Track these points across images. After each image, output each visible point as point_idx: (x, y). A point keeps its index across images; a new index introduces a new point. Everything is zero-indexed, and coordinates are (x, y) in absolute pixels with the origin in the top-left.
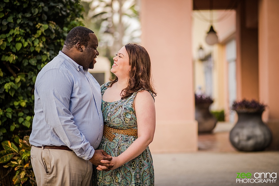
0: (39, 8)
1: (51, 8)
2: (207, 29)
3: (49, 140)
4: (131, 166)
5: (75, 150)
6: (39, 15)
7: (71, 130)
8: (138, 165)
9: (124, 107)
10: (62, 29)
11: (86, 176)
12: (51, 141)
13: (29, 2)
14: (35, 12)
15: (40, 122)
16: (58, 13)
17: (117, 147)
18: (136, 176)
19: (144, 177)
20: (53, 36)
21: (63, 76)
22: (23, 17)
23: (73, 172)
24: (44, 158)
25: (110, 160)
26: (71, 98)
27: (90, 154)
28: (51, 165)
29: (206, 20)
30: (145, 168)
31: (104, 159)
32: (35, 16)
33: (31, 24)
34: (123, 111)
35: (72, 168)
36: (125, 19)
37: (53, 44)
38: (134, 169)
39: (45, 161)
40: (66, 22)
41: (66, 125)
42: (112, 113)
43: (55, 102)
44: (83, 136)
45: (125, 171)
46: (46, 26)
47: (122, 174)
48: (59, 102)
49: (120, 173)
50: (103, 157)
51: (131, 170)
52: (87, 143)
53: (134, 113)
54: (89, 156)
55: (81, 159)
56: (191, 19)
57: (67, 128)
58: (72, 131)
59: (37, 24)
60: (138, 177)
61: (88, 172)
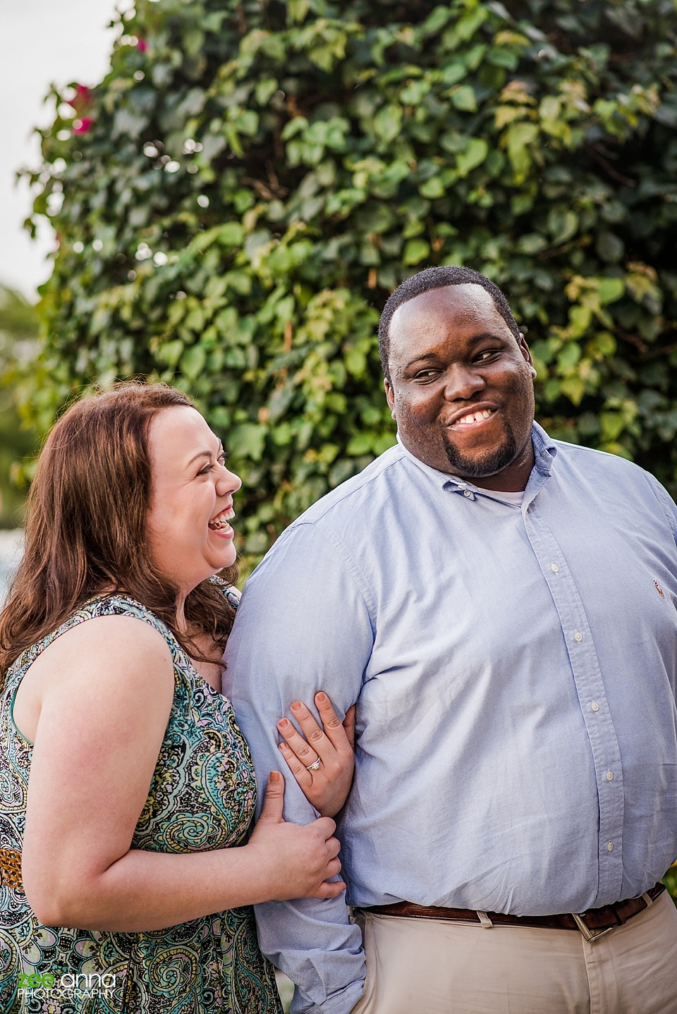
0: (581, 212)
1: (646, 206)
6: (586, 240)
13: (540, 187)
14: (561, 228)
22: (510, 256)
32: (564, 244)
33: (545, 282)
46: (612, 288)
59: (567, 281)
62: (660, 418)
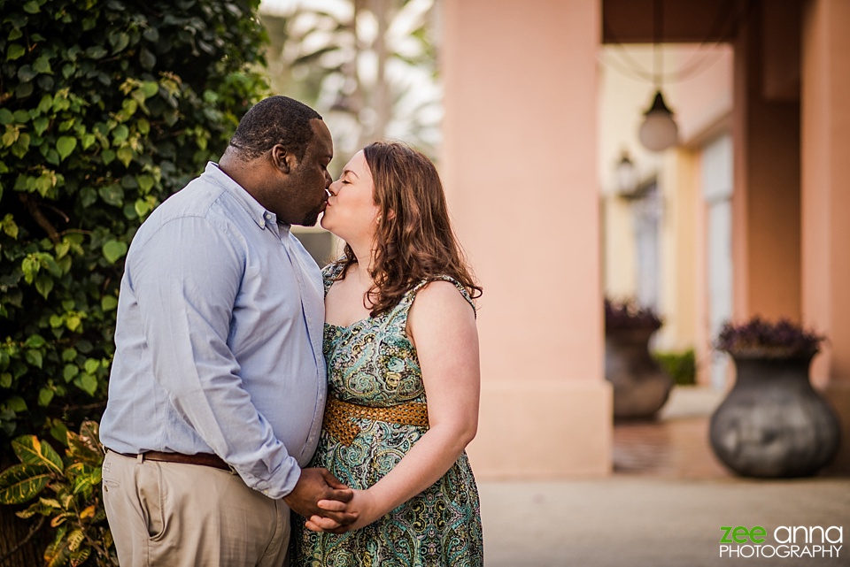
0: (131, 33)
1: (168, 32)
2: (645, 101)
3: (160, 432)
4: (409, 517)
5: (242, 465)
6: (131, 53)
7: (231, 406)
8: (431, 515)
9: (378, 339)
10: (200, 95)
11: (271, 547)
12: (167, 439)
13: (102, 14)
14: (118, 43)
15: (136, 378)
16: (188, 48)
17: (368, 461)
18: (428, 548)
19: (451, 551)
20: (174, 118)
21: (216, 239)
22: (82, 60)
23: (231, 534)
24: (142, 490)
25: (348, 499)
26: (236, 308)
27: (287, 480)
28: (163, 512)
29: (644, 75)
30: (455, 524)
31: (329, 498)
32: (116, 55)
33: (106, 80)
34: (377, 352)
35: (228, 522)
36: (396, 71)
37: (173, 140)
38: (418, 527)
39: (145, 500)
40: (212, 75)
41: (216, 390)
42: (347, 360)
43: (186, 319)
44: (268, 426)
45: (391, 535)
46: (151, 87)
47: (383, 542)
48: (198, 319)
49: (378, 541)
50: (324, 490)
51: (412, 532)
52: (279, 446)
53: (414, 354)
54: (284, 486)
55: (257, 495)
56: (598, 70)
57: (219, 398)
58: (234, 409)
59: (123, 80)
60: (433, 551)
61: (276, 537)
62: (174, 180)
